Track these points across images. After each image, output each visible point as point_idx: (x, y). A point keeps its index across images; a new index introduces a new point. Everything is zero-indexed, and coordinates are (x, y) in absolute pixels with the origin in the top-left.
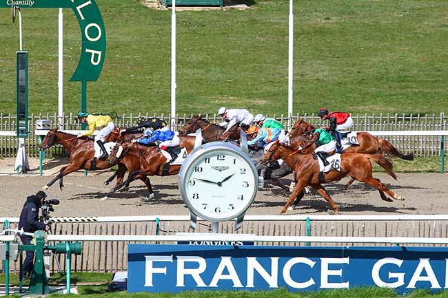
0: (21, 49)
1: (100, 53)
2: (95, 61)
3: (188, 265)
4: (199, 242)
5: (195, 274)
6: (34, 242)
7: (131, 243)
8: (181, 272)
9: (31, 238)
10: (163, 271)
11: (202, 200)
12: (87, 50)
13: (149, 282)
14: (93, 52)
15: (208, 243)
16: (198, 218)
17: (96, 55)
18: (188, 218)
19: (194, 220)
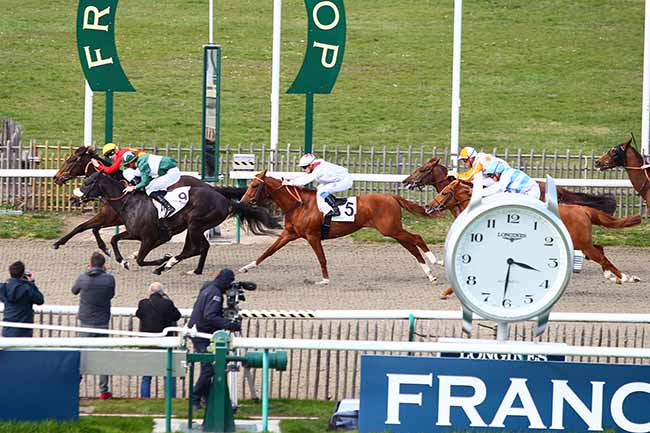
0: (211, 41)
1: (336, 48)
2: (329, 60)
3: (457, 391)
4: (476, 355)
5: (469, 405)
6: (212, 348)
7: (369, 354)
8: (446, 402)
9: (207, 342)
10: (417, 399)
11: (480, 287)
12: (316, 44)
13: (393, 418)
14: (326, 47)
15: (491, 357)
16: (474, 316)
17: (330, 52)
18: (459, 314)
19: (467, 318)
